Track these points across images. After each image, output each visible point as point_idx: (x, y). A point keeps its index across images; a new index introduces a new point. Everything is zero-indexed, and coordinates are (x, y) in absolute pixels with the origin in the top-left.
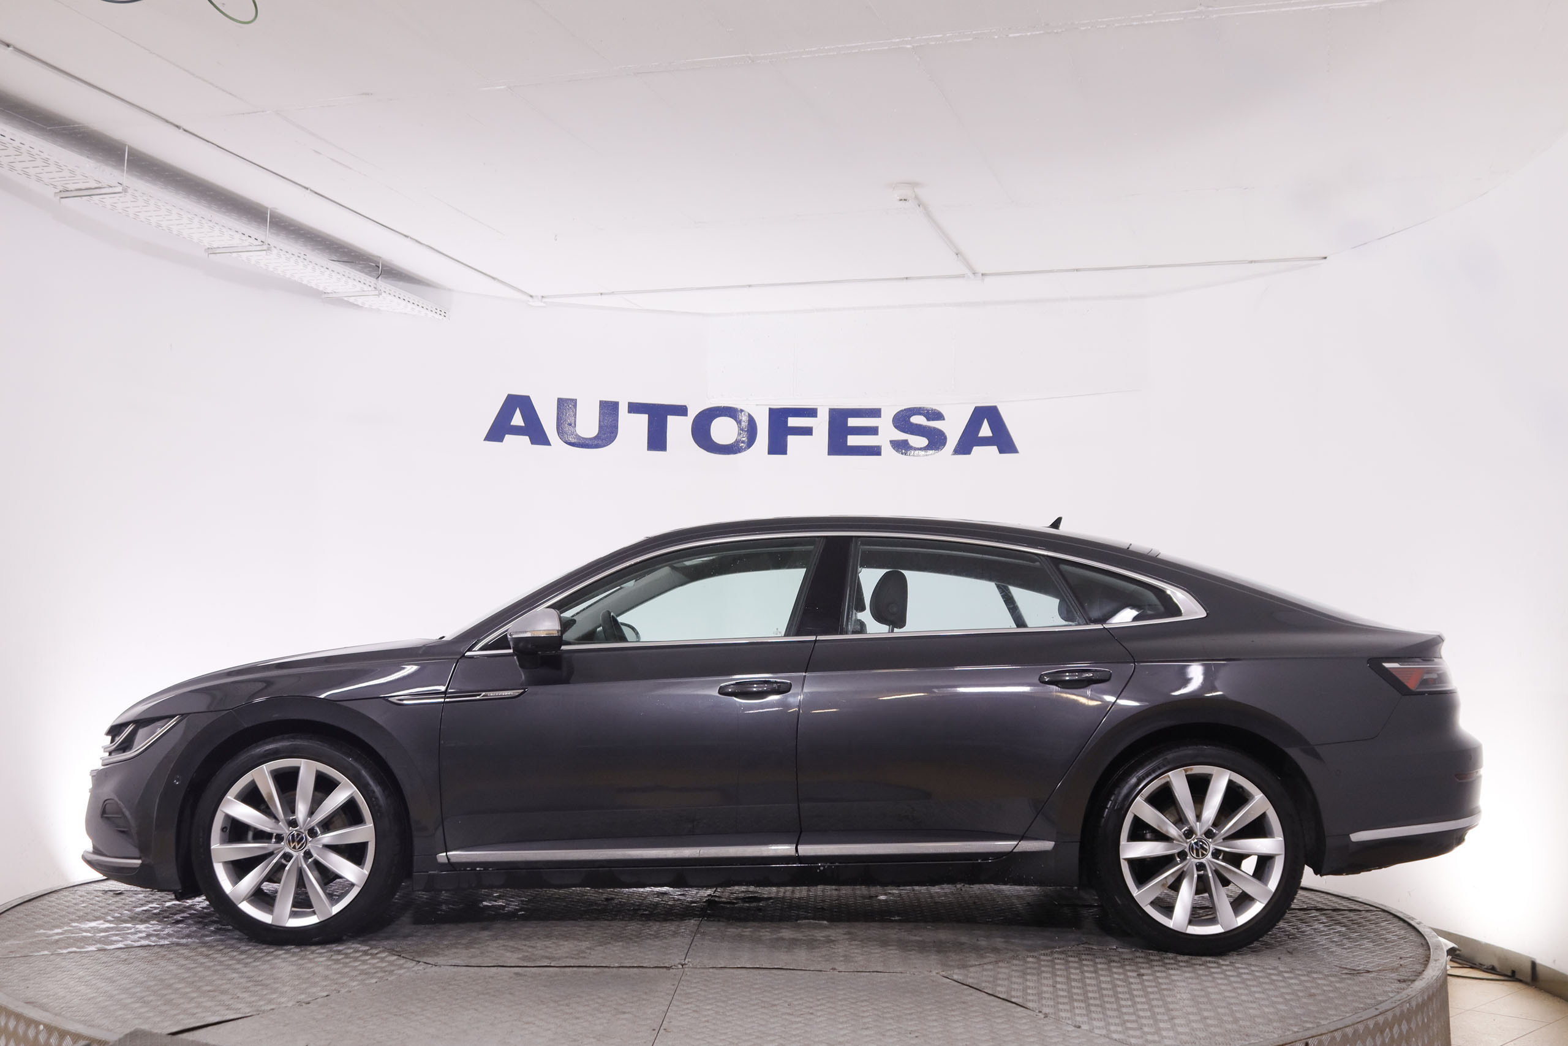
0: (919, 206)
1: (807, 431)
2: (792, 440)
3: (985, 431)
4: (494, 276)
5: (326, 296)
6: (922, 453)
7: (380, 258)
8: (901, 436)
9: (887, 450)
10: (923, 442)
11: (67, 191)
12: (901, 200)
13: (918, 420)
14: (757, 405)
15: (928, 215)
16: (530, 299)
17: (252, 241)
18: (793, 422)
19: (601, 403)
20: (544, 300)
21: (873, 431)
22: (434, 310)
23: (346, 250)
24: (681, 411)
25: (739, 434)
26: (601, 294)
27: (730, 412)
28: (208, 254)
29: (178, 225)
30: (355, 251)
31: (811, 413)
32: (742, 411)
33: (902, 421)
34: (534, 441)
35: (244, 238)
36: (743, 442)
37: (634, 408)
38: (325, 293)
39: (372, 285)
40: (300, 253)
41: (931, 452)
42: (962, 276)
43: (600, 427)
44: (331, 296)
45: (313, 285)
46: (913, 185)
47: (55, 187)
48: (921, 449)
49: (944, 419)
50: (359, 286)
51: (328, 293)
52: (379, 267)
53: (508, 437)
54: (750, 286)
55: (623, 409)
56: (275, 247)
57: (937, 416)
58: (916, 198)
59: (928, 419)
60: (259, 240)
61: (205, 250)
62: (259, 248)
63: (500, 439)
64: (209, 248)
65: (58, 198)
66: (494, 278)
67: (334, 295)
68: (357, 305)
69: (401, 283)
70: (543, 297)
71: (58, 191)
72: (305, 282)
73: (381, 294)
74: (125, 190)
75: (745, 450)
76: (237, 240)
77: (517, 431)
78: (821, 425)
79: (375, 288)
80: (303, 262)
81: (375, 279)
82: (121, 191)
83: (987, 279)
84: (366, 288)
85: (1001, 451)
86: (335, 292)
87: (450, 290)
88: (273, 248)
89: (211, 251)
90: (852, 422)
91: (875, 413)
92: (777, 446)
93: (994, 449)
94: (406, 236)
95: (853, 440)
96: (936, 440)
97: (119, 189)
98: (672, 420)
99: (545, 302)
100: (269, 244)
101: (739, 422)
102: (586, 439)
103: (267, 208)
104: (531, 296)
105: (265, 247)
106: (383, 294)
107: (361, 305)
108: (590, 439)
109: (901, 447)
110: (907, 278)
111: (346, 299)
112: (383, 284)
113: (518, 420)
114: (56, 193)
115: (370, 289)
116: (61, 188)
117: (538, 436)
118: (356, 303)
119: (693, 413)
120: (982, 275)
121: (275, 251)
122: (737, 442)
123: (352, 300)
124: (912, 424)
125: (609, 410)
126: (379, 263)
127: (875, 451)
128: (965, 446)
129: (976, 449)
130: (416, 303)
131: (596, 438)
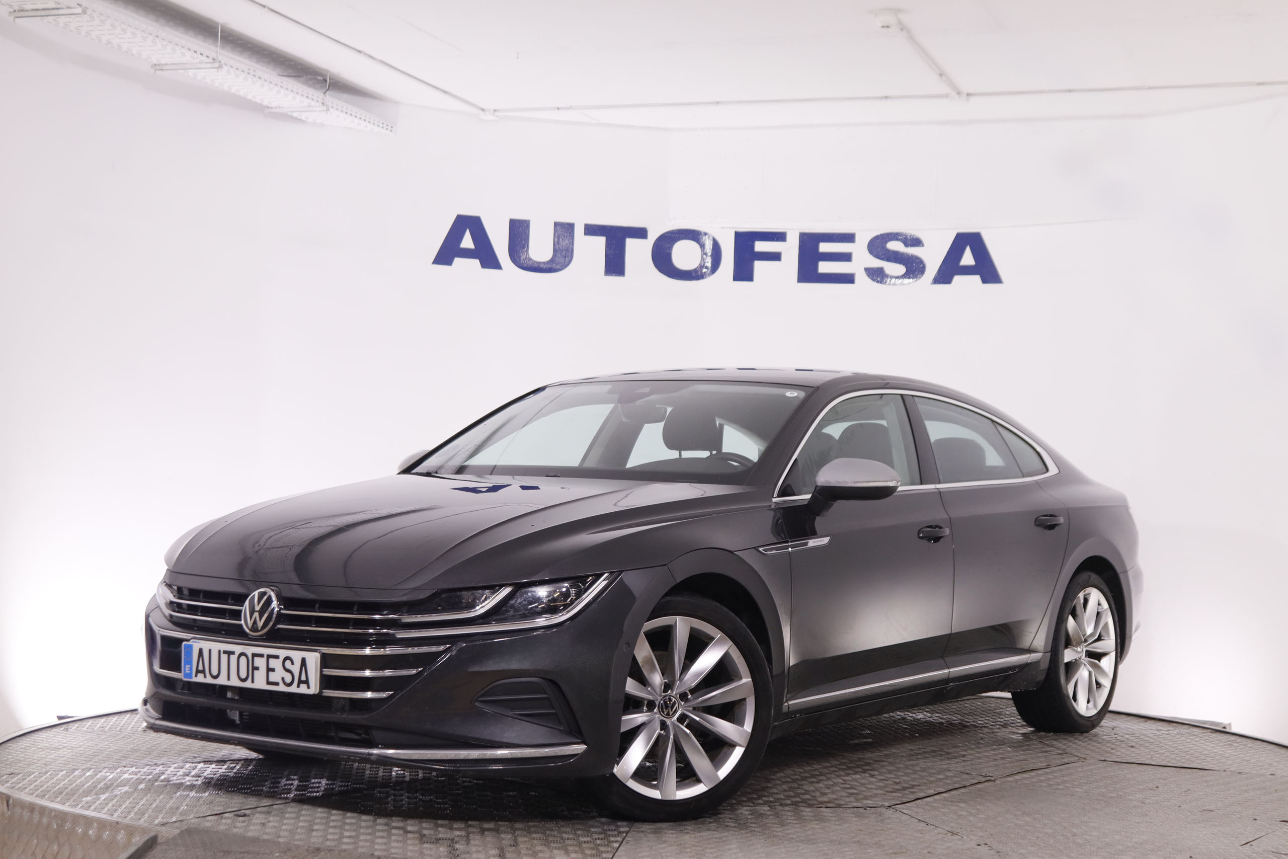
0: (902, 30)
1: (775, 257)
2: (758, 265)
3: (968, 259)
4: (446, 89)
5: (269, 110)
6: (899, 281)
7: (328, 71)
8: (876, 263)
9: (861, 278)
10: (901, 269)
11: (23, 11)
12: (883, 27)
13: (894, 246)
14: (722, 228)
15: (911, 38)
16: (481, 112)
17: (204, 59)
18: (761, 246)
19: (556, 224)
20: (496, 114)
21: (846, 257)
22: (381, 125)
23: (292, 63)
24: (641, 233)
25: (702, 259)
26: (558, 109)
27: (694, 235)
28: (155, 70)
29: (129, 43)
30: (301, 64)
31: (780, 237)
32: (706, 234)
33: (878, 246)
34: (484, 265)
35: (195, 55)
36: (707, 268)
37: (591, 230)
38: (268, 107)
39: (320, 100)
40: (250, 70)
41: (906, 281)
42: (946, 96)
43: (555, 250)
44: (273, 110)
45: (258, 100)
46: (897, 11)
47: (11, 6)
48: (897, 277)
49: (923, 246)
50: (306, 102)
51: (272, 108)
52: (326, 81)
53: (457, 261)
54: (718, 103)
55: (579, 231)
56: (226, 64)
57: (916, 242)
58: (900, 23)
59: (906, 245)
60: (211, 58)
61: (152, 66)
62: (209, 65)
63: (449, 263)
64: (155, 65)
65: (12, 17)
66: (445, 92)
67: (278, 110)
68: (301, 120)
69: (345, 96)
70: (495, 111)
71: (12, 10)
72: (250, 97)
73: (328, 110)
74: (84, 12)
75: (709, 275)
76: (188, 57)
77: (466, 254)
78: (790, 250)
79: (323, 103)
80: (252, 79)
81: (322, 94)
82: (81, 12)
83: (972, 99)
84: (313, 103)
85: (985, 281)
86: (279, 107)
87: (397, 103)
88: (224, 66)
89: (157, 67)
90: (824, 247)
91: (849, 238)
92: (743, 273)
93: (977, 278)
94: (360, 52)
95: (824, 267)
96: (914, 268)
97: (79, 10)
98: (631, 244)
99: (497, 116)
100: (220, 62)
101: (702, 246)
102: (540, 263)
103: (217, 24)
104: (483, 110)
105: (217, 65)
106: (331, 110)
107: (304, 119)
108: (544, 263)
109: (877, 275)
110: (886, 97)
111: (289, 114)
112: (331, 98)
113: (467, 242)
114: (10, 12)
115: (317, 104)
116: (16, 8)
117: (489, 260)
118: (299, 117)
119: (653, 236)
120: (968, 95)
121: (225, 68)
122: (702, 266)
123: (295, 115)
124: (888, 251)
125: (564, 230)
126: (327, 76)
127: (848, 279)
128: (945, 275)
129: (957, 278)
130: (363, 118)
131: (552, 261)
